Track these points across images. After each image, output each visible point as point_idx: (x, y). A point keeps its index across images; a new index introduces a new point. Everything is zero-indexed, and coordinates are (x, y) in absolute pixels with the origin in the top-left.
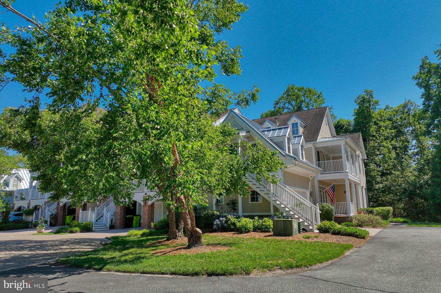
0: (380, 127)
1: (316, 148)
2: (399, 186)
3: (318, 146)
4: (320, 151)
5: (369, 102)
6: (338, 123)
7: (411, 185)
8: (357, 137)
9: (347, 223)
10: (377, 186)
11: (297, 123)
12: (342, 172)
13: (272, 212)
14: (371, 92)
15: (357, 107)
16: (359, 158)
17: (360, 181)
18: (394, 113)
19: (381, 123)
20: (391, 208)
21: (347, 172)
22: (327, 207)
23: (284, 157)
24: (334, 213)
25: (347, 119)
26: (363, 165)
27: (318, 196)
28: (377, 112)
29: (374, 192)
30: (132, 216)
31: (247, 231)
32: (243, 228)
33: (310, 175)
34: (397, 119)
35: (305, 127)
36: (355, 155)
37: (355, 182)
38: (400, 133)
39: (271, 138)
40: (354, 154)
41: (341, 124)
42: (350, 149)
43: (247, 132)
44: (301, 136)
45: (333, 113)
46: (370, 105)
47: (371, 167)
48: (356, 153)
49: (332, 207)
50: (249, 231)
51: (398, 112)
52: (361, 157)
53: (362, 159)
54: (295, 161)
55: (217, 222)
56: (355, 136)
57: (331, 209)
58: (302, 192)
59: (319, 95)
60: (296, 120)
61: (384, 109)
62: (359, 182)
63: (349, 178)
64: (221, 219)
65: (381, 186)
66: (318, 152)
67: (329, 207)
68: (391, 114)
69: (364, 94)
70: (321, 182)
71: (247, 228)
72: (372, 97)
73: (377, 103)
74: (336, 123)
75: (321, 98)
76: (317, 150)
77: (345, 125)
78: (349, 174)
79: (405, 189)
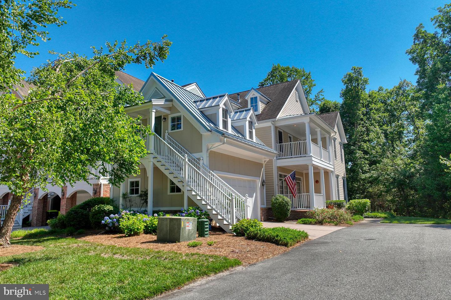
0: (371, 109)
1: (276, 128)
2: (388, 175)
3: (279, 124)
4: (283, 131)
5: (357, 80)
6: (324, 105)
7: (401, 173)
8: (334, 116)
9: (304, 219)
10: (363, 176)
11: (256, 98)
12: (306, 156)
13: (185, 207)
14: (360, 69)
15: (344, 87)
16: (334, 141)
17: (334, 168)
18: (388, 94)
19: (373, 106)
20: (368, 201)
21: (311, 156)
22: (281, 200)
23: (209, 133)
24: (290, 207)
25: (334, 101)
26: (343, 150)
27: (277, 187)
28: (367, 92)
29: (360, 183)
30: (56, 211)
31: (132, 233)
32: (126, 229)
33: (263, 160)
34: (392, 102)
35: (268, 102)
36: (330, 137)
37: (324, 169)
38: (393, 117)
39: (201, 110)
40: (327, 136)
41: (327, 107)
42: (320, 129)
43: (166, 101)
44: (249, 110)
45: (323, 96)
46: (358, 85)
47: (357, 155)
48: (330, 135)
49: (287, 199)
50: (136, 234)
51: (393, 94)
52: (338, 140)
53: (340, 143)
54: (223, 138)
55: (107, 219)
56: (332, 116)
57: (286, 202)
58: (248, 180)
59: (307, 76)
60: (255, 93)
61: (378, 90)
62: (333, 170)
63: (314, 163)
64: (112, 215)
65: (368, 175)
66: (280, 134)
67: (283, 200)
68: (385, 96)
69: (351, 72)
70: (280, 169)
71: (134, 230)
72: (361, 75)
73: (366, 82)
74: (322, 105)
75: (309, 80)
76: (278, 129)
77: (332, 107)
78: (313, 159)
79: (394, 179)
